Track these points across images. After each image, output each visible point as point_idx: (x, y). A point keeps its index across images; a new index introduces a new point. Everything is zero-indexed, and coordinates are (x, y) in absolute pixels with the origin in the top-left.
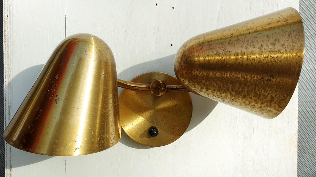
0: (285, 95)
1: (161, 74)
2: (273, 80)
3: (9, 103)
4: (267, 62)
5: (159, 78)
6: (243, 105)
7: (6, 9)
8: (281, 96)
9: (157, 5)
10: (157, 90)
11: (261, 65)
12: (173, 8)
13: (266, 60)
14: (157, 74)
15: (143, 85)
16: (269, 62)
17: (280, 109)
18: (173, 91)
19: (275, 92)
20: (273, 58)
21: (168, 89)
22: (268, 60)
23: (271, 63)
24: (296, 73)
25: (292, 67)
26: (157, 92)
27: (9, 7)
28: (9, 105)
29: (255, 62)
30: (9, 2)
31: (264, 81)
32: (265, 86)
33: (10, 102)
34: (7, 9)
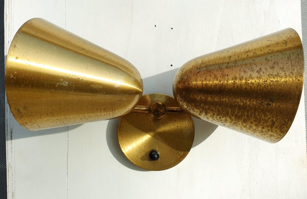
0: (287, 120)
1: (161, 96)
2: (273, 105)
3: (10, 129)
4: (267, 86)
5: (159, 100)
6: (244, 129)
7: (7, 36)
8: (282, 120)
9: (155, 26)
10: (157, 113)
11: (260, 90)
12: (172, 28)
13: (265, 83)
14: (158, 95)
15: (143, 107)
16: (268, 86)
17: (282, 134)
18: (174, 113)
19: (276, 116)
20: (272, 82)
21: (168, 111)
22: (267, 84)
23: (270, 86)
24: (296, 97)
25: (292, 91)
26: (157, 114)
27: (10, 34)
28: (10, 130)
29: (254, 86)
30: (10, 29)
31: (263, 106)
32: (265, 110)
33: (11, 127)
34: (9, 35)
